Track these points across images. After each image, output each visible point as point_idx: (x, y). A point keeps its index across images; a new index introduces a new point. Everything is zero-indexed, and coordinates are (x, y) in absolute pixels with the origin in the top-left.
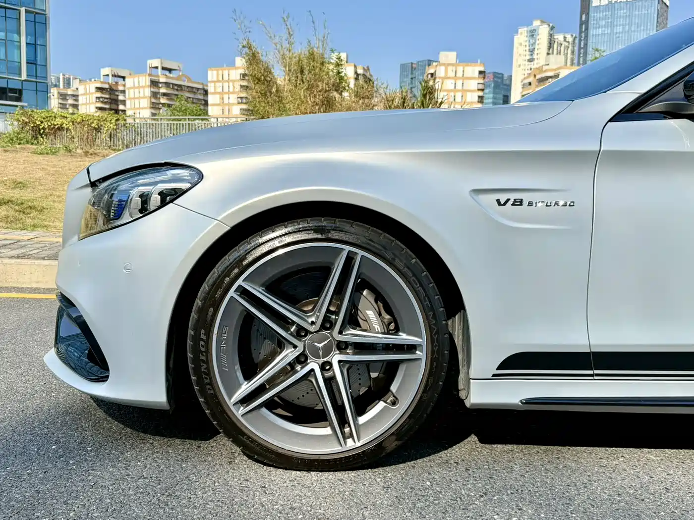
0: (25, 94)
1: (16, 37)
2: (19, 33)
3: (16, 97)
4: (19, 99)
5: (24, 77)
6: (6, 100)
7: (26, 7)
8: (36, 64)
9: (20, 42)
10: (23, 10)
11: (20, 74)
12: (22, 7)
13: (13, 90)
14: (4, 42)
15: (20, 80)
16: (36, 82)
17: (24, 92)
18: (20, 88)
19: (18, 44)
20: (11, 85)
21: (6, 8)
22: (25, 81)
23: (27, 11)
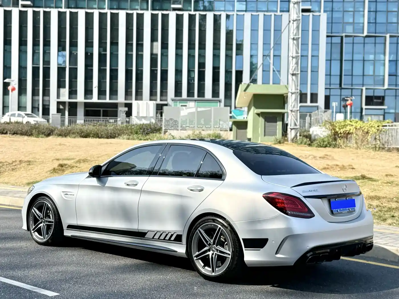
0: (387, 100)
1: (382, 56)
2: (384, 54)
3: (381, 102)
4: (382, 104)
5: (386, 87)
6: (373, 105)
7: (390, 33)
8: (396, 76)
9: (384, 60)
10: (388, 36)
11: (383, 85)
12: (387, 34)
13: (378, 98)
14: (373, 62)
15: (383, 89)
16: (396, 89)
17: (386, 98)
18: (383, 95)
19: (383, 62)
20: (377, 94)
21: (375, 37)
22: (387, 89)
23: (391, 36)
